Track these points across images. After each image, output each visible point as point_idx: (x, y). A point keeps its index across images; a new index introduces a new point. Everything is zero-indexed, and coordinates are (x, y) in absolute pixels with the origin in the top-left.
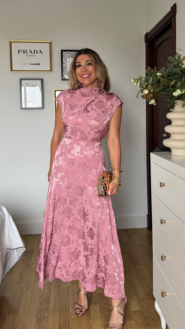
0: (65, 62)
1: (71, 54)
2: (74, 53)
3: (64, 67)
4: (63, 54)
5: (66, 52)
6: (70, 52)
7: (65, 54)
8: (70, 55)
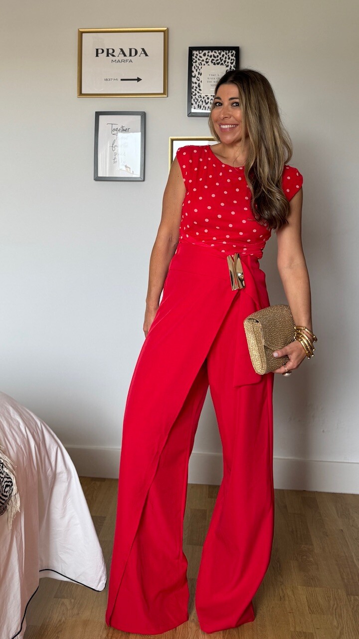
0: (197, 75)
1: (211, 56)
2: (220, 54)
3: (193, 85)
4: (194, 57)
5: (201, 52)
6: (210, 51)
7: (198, 57)
8: (209, 58)
